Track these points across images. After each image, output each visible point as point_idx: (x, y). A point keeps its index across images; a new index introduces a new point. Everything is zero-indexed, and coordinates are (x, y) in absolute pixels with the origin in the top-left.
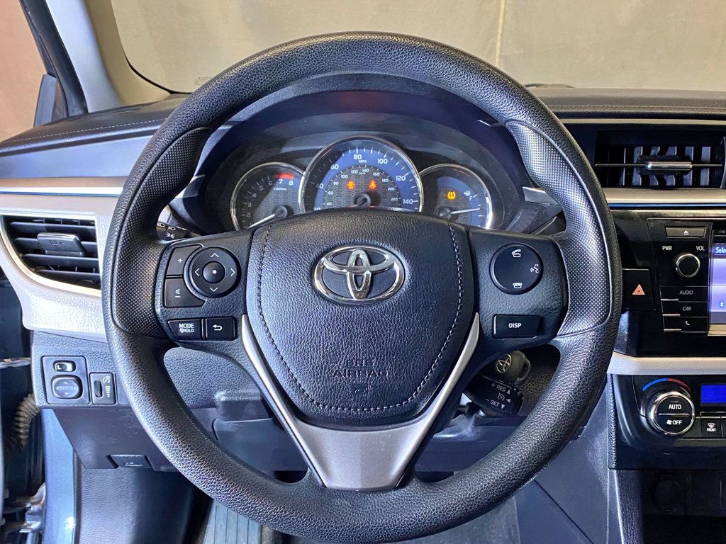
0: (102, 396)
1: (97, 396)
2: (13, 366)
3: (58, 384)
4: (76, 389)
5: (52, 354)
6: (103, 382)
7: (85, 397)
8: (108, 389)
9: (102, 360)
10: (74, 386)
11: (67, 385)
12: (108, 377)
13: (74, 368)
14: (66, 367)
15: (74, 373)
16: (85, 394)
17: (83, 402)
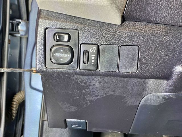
0: (88, 62)
1: (84, 63)
2: (15, 72)
3: (56, 51)
4: (69, 56)
5: (54, 27)
6: (90, 51)
7: (75, 63)
8: (93, 58)
9: (92, 34)
10: (67, 53)
11: (63, 53)
12: (95, 48)
13: (69, 40)
14: (64, 38)
15: (68, 44)
16: (75, 61)
17: (73, 68)
